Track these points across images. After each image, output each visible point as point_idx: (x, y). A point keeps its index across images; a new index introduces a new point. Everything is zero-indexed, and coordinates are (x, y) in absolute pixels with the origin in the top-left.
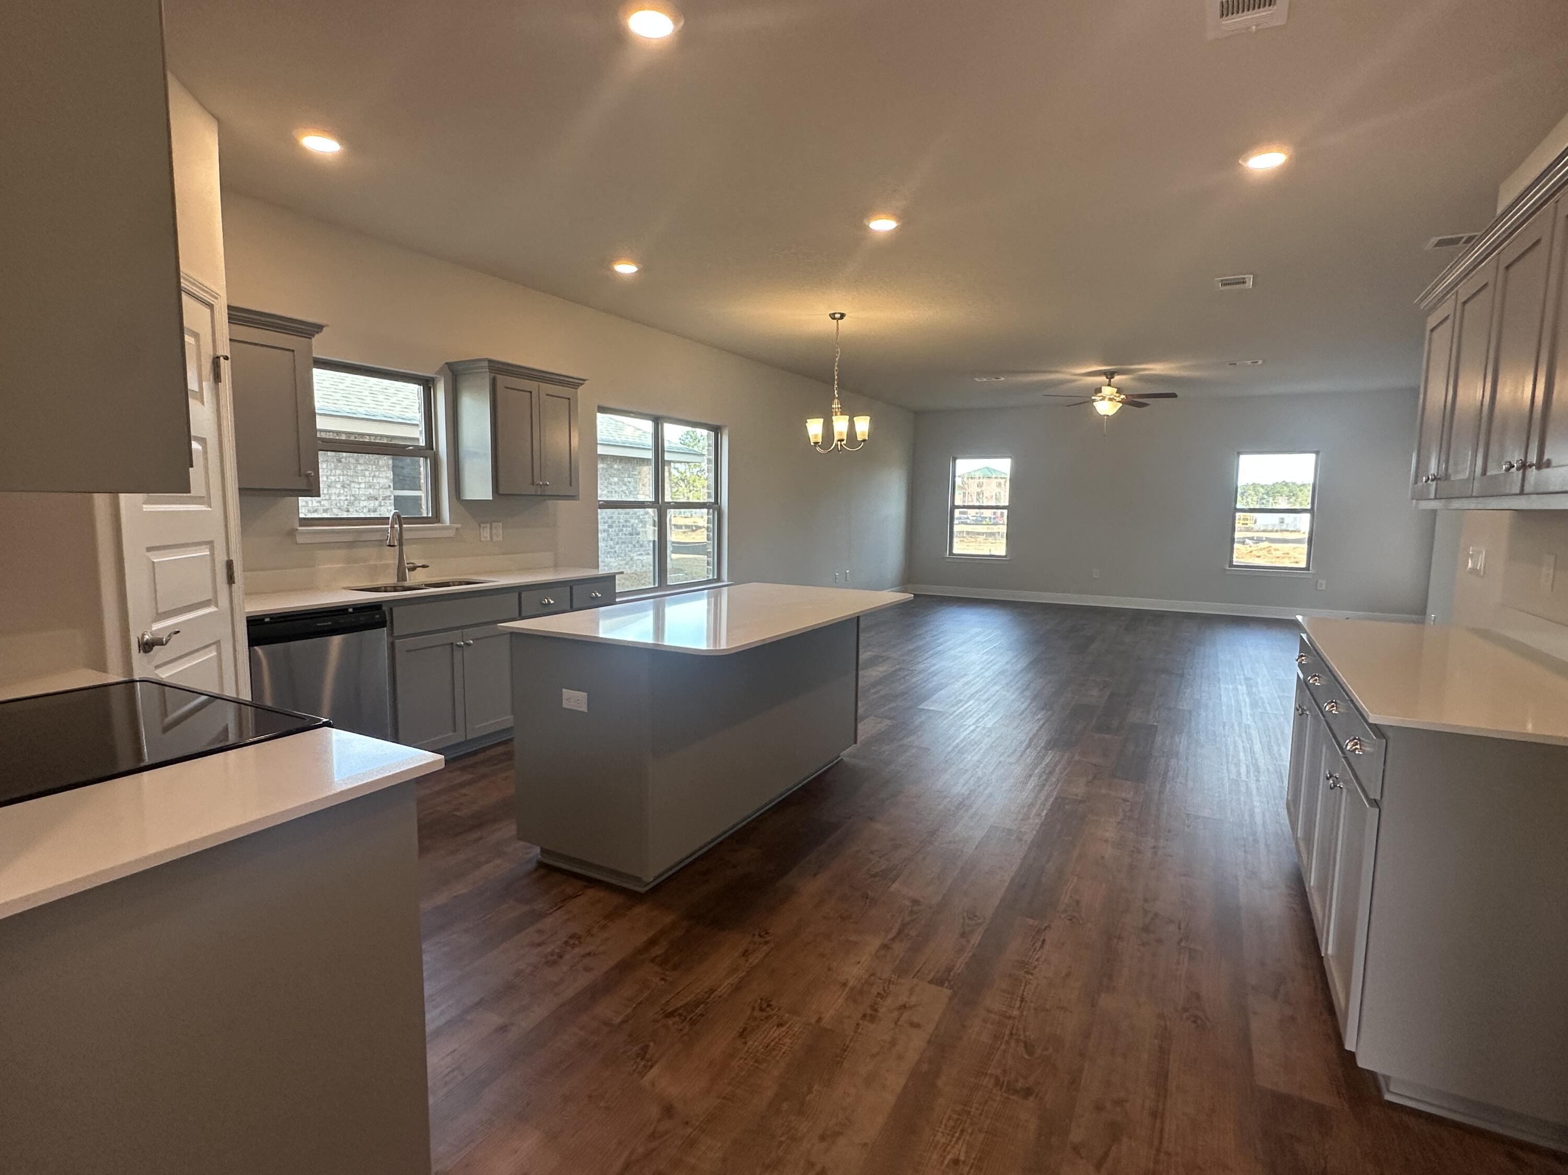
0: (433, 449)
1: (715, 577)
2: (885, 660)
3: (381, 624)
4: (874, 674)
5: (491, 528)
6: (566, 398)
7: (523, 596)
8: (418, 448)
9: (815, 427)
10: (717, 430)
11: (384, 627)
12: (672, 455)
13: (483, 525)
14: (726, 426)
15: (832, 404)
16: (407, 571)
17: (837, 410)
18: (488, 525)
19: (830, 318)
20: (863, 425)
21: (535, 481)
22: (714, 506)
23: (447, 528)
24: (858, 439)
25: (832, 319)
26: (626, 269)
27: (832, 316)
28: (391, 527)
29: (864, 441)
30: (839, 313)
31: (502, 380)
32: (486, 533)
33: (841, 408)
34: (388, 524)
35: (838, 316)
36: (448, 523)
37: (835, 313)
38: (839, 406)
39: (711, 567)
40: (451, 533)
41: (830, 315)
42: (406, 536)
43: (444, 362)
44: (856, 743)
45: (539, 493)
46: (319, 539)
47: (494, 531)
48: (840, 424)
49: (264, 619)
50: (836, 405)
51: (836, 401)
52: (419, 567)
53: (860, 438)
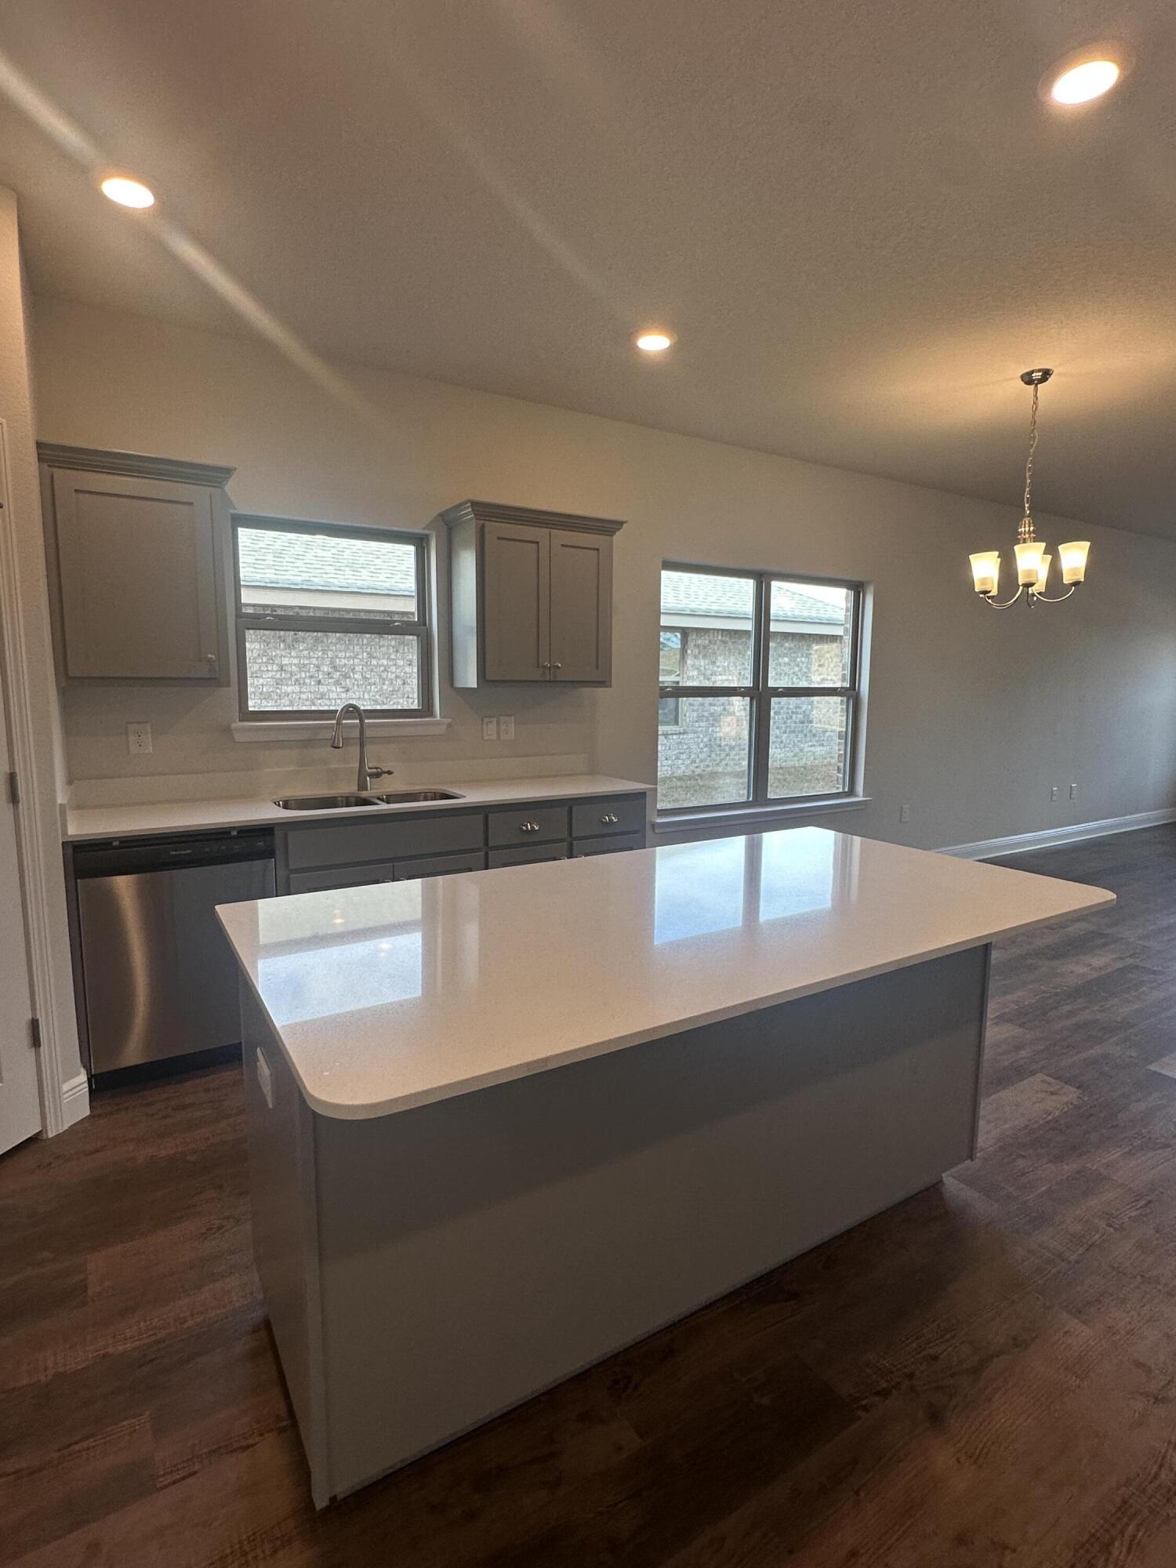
0: (426, 625)
1: (846, 790)
2: (1105, 945)
3: (269, 853)
4: (1080, 970)
5: (498, 723)
6: (594, 549)
7: (490, 819)
8: (409, 624)
9: (985, 568)
10: (857, 589)
11: (272, 858)
12: (778, 624)
13: (486, 720)
14: (869, 582)
15: (1018, 526)
16: (368, 778)
17: (1027, 536)
18: (494, 720)
19: (1022, 383)
20: (1075, 557)
21: (541, 660)
22: (850, 693)
23: (438, 723)
24: (1065, 582)
25: (1026, 383)
26: (654, 343)
27: (1028, 379)
28: (337, 724)
29: (1076, 584)
30: (1039, 371)
31: (494, 528)
32: (491, 730)
33: (1034, 532)
34: (334, 719)
35: (1037, 375)
36: (438, 718)
37: (1033, 372)
38: (1032, 529)
39: (841, 775)
40: (442, 730)
41: (1022, 377)
42: (368, 733)
43: (437, 513)
44: (971, 1157)
45: (548, 679)
46: (273, 736)
47: (503, 727)
48: (1031, 560)
49: (111, 843)
50: (1025, 528)
51: (1027, 520)
52: (386, 772)
53: (1067, 579)
